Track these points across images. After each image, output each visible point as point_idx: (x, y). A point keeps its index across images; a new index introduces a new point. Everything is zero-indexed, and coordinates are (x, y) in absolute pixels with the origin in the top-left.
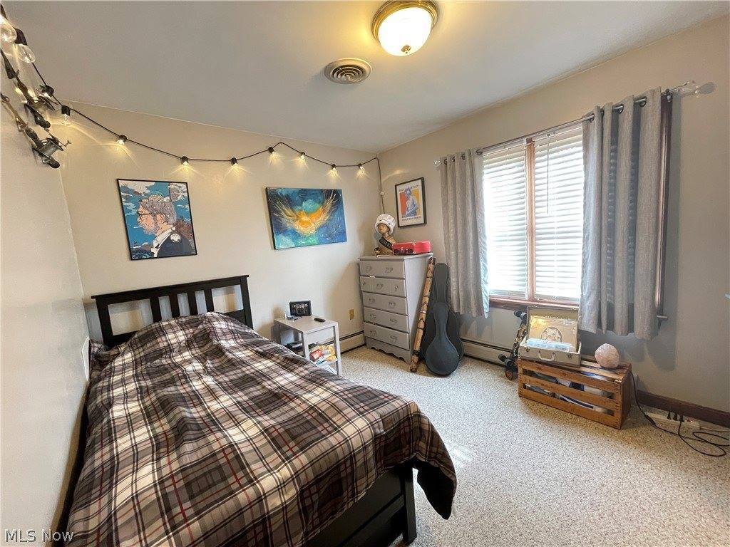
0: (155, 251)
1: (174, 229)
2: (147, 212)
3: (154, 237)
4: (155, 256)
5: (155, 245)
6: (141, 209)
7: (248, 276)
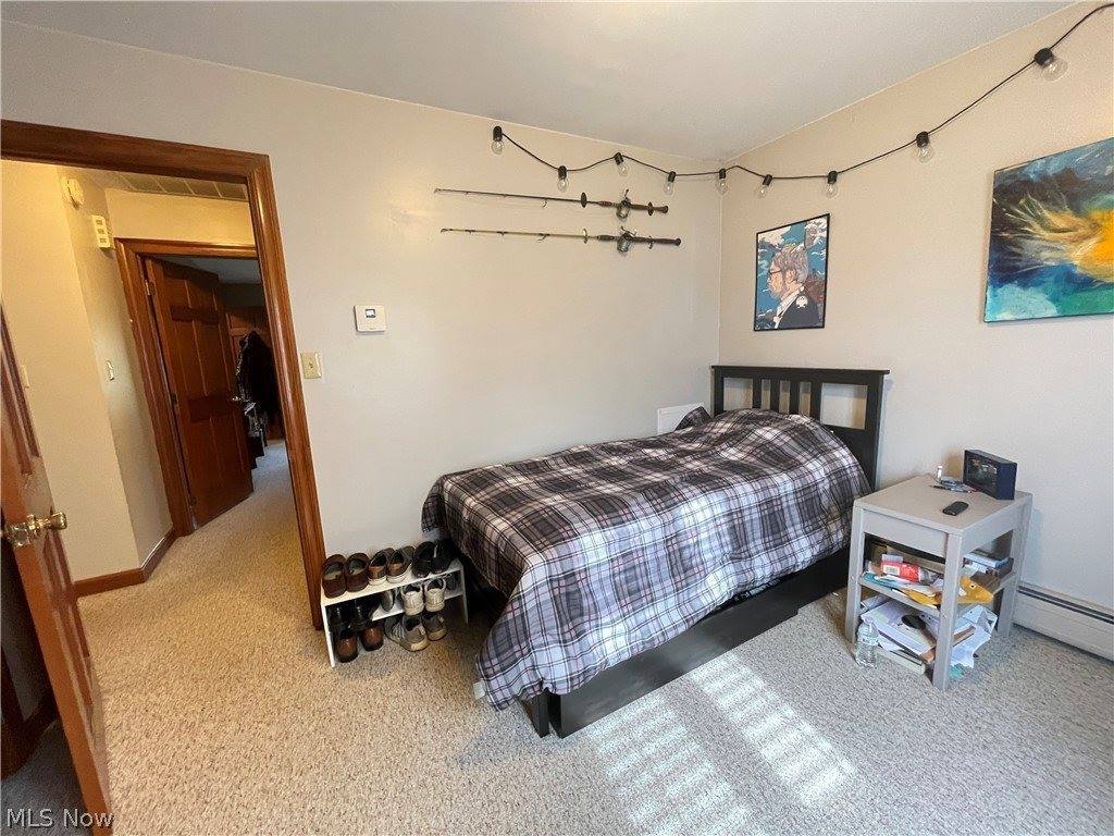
0: (777, 320)
1: (803, 288)
2: (778, 269)
3: (779, 301)
4: (776, 327)
5: (778, 313)
6: (773, 266)
7: (888, 372)
